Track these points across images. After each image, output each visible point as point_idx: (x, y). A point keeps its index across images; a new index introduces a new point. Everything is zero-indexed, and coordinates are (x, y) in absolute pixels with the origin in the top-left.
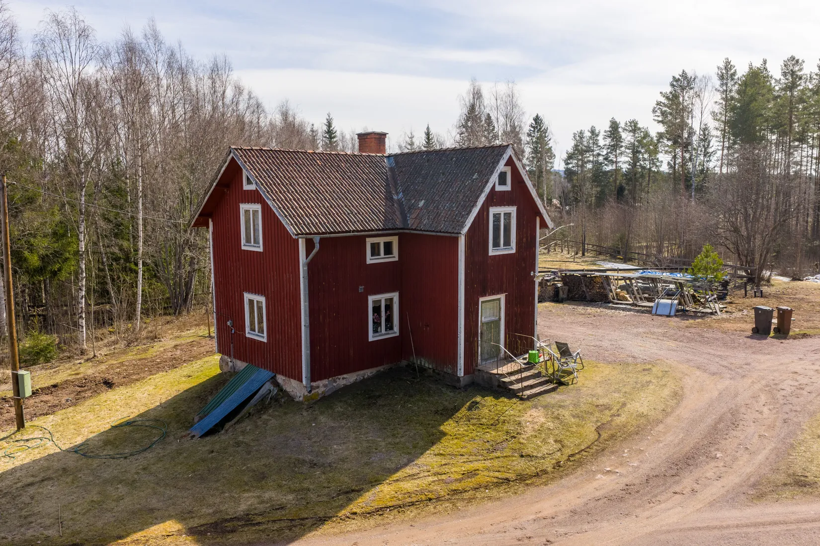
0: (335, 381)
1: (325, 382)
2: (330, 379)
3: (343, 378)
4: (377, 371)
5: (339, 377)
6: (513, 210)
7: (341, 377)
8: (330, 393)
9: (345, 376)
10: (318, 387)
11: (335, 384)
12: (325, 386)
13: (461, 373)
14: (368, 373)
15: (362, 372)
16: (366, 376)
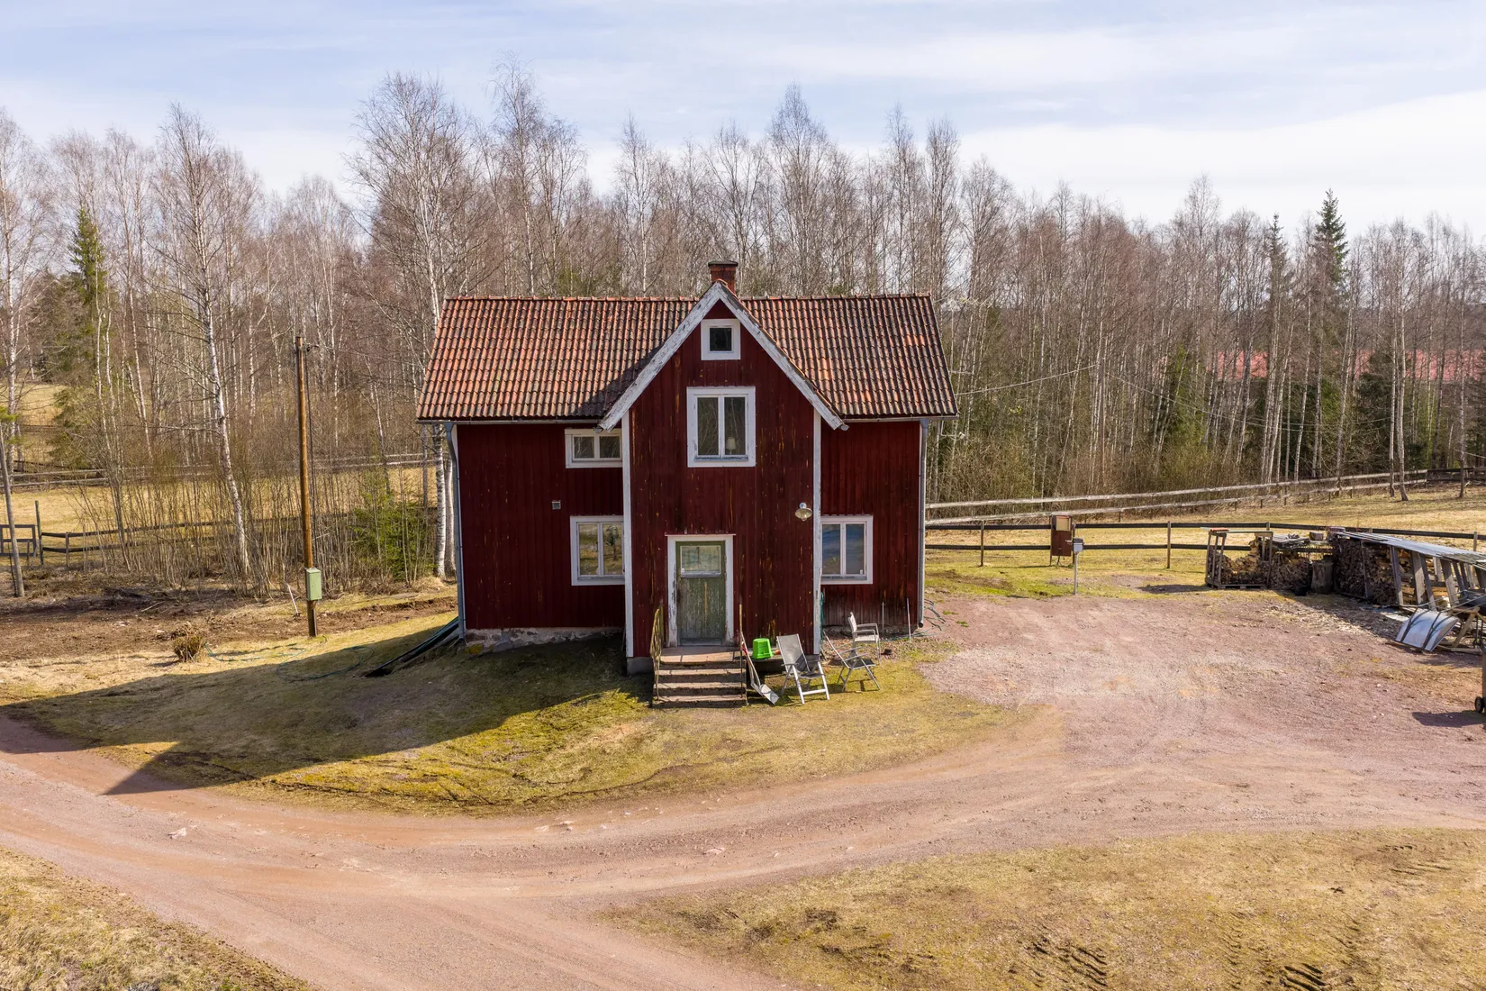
0: (514, 635)
1: (498, 632)
2: (506, 630)
3: (529, 633)
4: (595, 634)
5: (522, 629)
6: (749, 394)
7: (526, 630)
8: (500, 649)
9: (532, 630)
10: (483, 638)
11: (513, 639)
12: (496, 638)
13: (630, 652)
14: (577, 633)
15: (564, 630)
16: (572, 638)
